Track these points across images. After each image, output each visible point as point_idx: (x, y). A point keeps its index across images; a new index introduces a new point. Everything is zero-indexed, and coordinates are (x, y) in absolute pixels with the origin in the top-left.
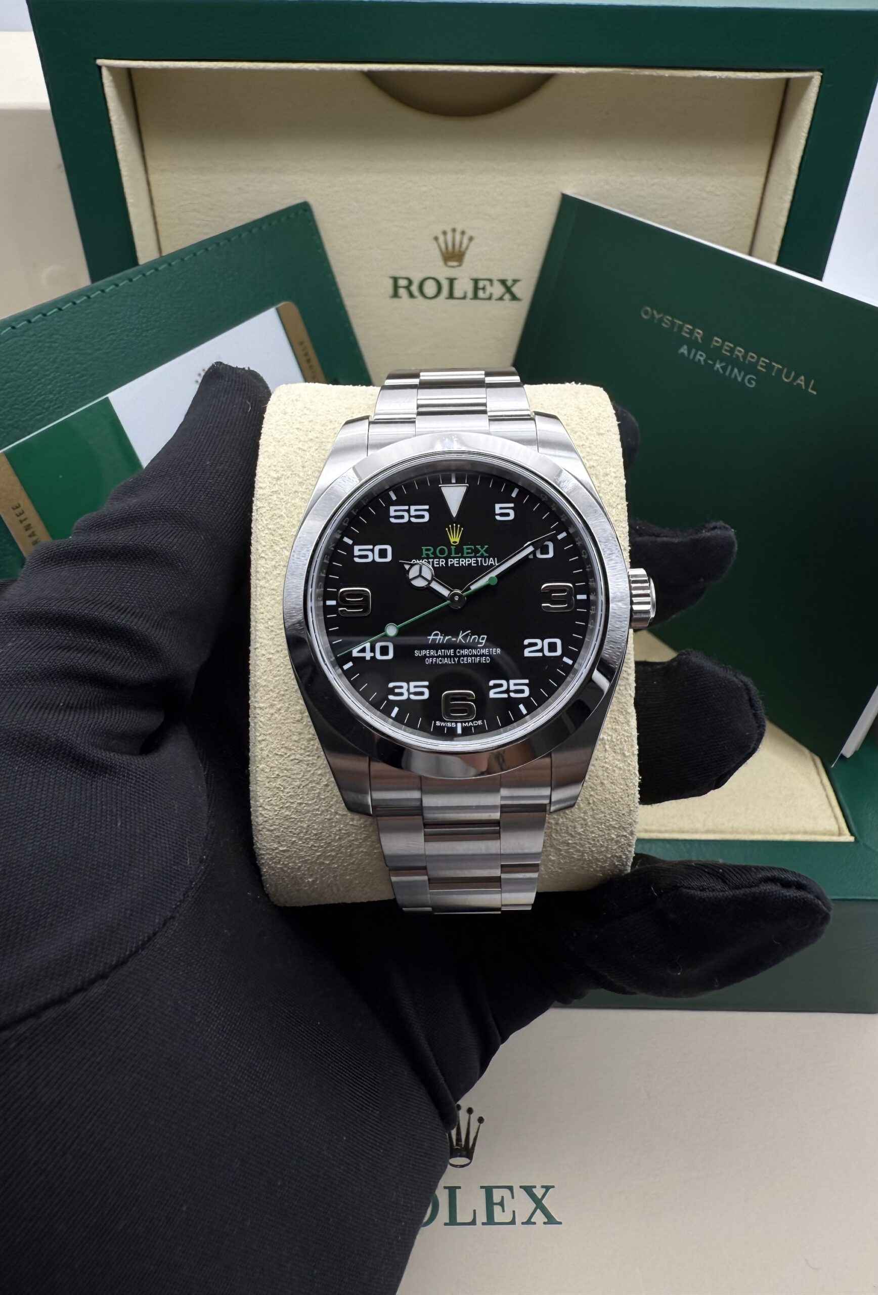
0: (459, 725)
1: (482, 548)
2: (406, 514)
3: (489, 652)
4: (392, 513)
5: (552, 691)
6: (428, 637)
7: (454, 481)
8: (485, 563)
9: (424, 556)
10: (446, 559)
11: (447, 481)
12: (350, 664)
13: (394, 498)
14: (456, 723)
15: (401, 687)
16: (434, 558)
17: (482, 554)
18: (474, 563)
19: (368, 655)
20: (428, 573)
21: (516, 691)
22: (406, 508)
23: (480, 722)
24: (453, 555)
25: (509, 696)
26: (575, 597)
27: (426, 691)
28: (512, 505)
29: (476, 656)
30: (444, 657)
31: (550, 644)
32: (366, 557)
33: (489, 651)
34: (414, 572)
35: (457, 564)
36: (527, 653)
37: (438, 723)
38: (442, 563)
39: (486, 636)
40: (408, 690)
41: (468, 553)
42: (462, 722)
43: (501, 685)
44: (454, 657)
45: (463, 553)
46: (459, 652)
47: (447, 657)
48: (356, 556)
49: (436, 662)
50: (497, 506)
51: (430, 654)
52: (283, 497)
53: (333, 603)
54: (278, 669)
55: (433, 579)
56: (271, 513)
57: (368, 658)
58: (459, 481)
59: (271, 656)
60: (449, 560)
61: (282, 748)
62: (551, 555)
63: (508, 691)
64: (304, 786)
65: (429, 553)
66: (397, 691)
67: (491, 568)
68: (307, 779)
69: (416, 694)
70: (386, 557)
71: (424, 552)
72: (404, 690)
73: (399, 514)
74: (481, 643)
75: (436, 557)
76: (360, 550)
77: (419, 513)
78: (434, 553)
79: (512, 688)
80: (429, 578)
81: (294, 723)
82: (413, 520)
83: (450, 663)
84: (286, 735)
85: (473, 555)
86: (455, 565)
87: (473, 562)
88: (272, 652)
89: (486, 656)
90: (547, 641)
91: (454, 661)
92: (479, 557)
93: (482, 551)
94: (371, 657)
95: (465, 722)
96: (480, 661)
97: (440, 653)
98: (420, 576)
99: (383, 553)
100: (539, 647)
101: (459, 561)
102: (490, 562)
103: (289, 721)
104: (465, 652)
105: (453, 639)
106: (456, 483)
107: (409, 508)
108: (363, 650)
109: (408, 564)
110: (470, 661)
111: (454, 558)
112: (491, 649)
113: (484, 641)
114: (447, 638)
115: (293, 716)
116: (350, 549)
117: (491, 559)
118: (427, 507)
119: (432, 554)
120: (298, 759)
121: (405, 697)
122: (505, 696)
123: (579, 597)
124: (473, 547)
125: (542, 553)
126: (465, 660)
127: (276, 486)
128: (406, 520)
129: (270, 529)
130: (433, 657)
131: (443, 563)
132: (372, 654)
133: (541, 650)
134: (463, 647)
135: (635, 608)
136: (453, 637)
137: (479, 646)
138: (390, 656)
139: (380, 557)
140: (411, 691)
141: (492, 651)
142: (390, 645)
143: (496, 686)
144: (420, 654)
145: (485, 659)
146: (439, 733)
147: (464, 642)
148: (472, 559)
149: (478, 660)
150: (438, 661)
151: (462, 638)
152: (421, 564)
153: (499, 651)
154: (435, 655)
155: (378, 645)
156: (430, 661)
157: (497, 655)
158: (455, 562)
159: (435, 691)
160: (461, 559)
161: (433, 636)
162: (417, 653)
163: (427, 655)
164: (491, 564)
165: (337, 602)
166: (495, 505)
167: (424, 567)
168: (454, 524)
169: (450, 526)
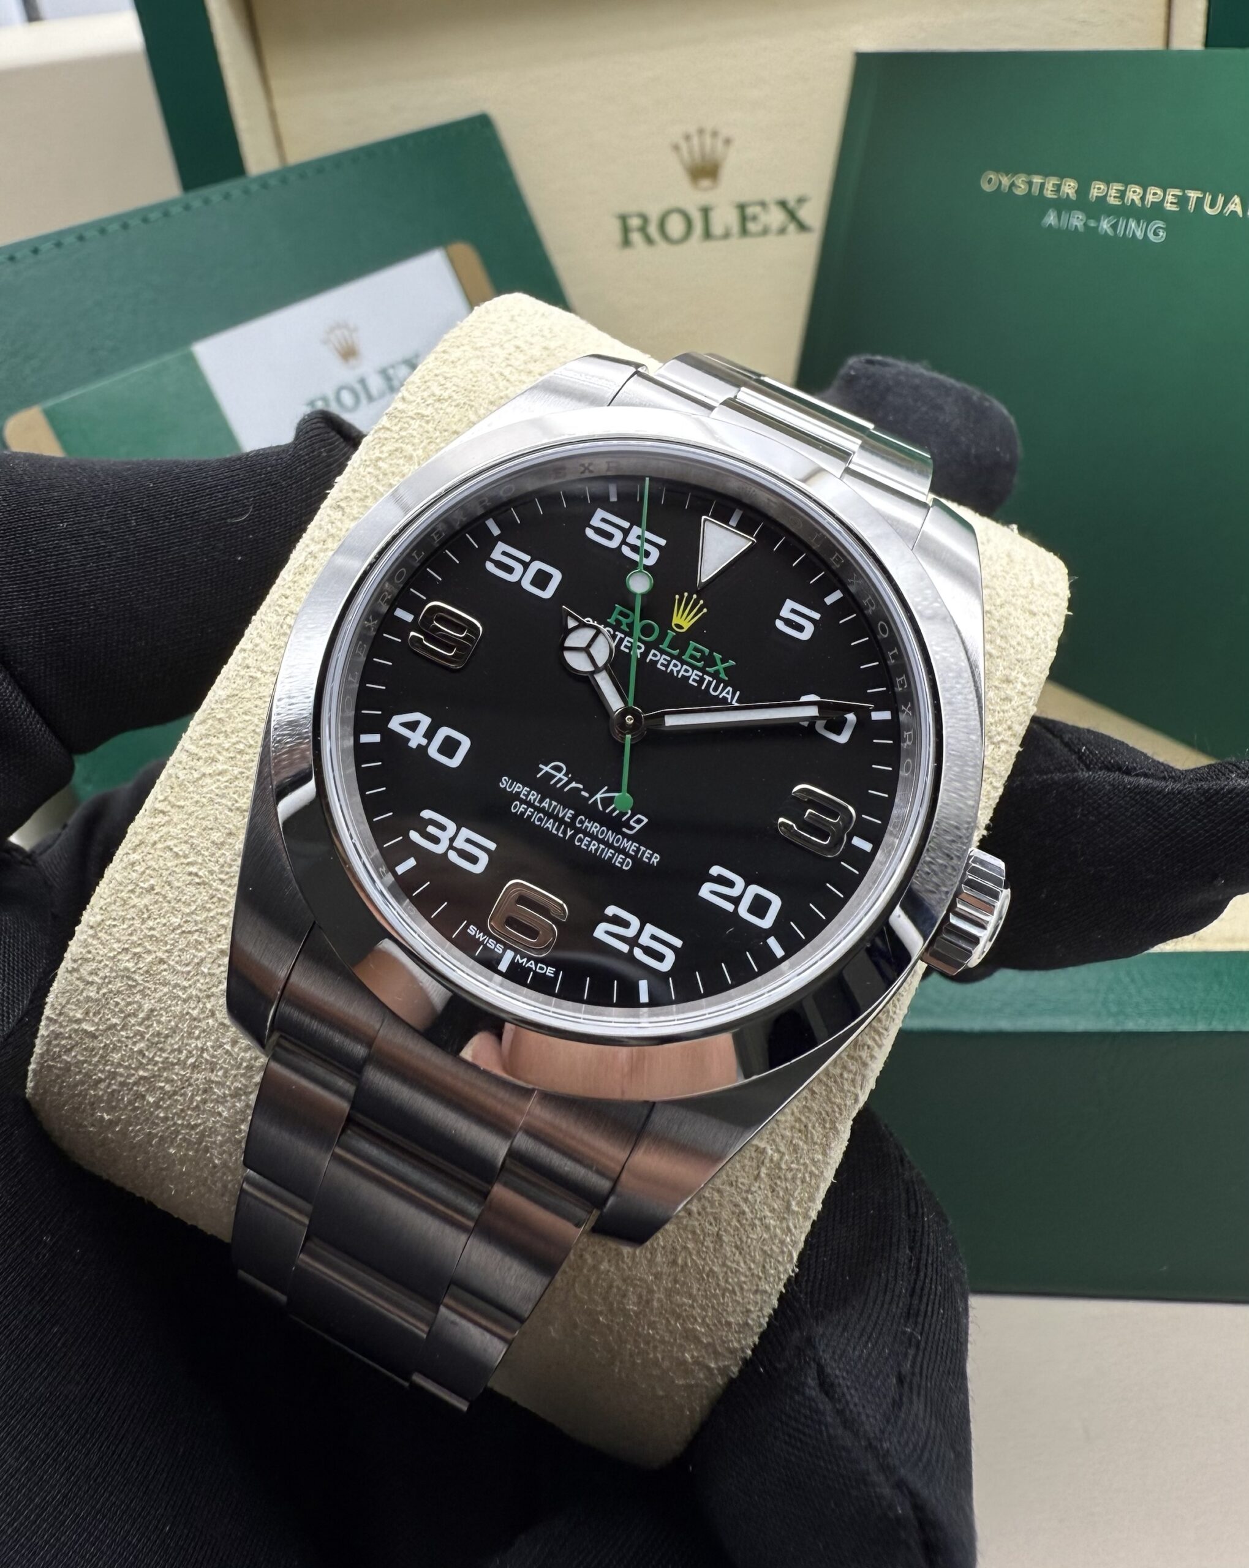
0: (509, 954)
1: (723, 661)
2: (618, 536)
3: (637, 852)
4: (595, 522)
5: (716, 987)
6: (541, 766)
7: (733, 522)
8: (715, 689)
9: (611, 621)
10: (649, 646)
11: (723, 517)
12: (376, 738)
13: (614, 497)
14: (506, 946)
15: (443, 828)
16: (627, 634)
17: (717, 672)
18: (694, 680)
19: (416, 739)
20: (601, 652)
21: (648, 951)
22: (627, 525)
23: (550, 971)
24: (664, 646)
25: (631, 951)
26: (849, 837)
27: (484, 859)
28: (816, 616)
29: (610, 846)
30: (550, 815)
31: (758, 898)
32: (510, 570)
33: (638, 849)
34: (578, 639)
35: (662, 665)
36: (706, 891)
37: (472, 930)
38: (639, 650)
39: (646, 820)
40: (452, 840)
41: (692, 657)
42: (516, 951)
43: (626, 924)
44: (567, 825)
45: (683, 652)
46: (582, 822)
47: (556, 818)
48: (492, 561)
49: (530, 817)
50: (789, 604)
51: (527, 796)
52: (431, 430)
53: (408, 617)
54: (259, 702)
55: (605, 667)
56: (397, 445)
57: (413, 744)
58: (744, 527)
59: (259, 675)
60: (653, 651)
61: (186, 842)
62: (843, 738)
63: (633, 942)
64: (184, 932)
65: (625, 620)
66: (431, 829)
67: (722, 705)
68: (196, 923)
69: (463, 854)
70: (543, 587)
71: (615, 615)
72: (445, 837)
73: (607, 529)
74: (632, 828)
75: (633, 634)
76: (505, 554)
77: (644, 546)
78: (633, 626)
79: (644, 940)
80: (601, 663)
81: (231, 810)
82: (627, 551)
83: (554, 831)
84: (205, 823)
85: (700, 664)
86: (659, 666)
87: (693, 676)
88: (265, 668)
89: (627, 855)
90: (754, 889)
91: (565, 832)
92: (709, 674)
93: (720, 667)
94: (419, 746)
95: (524, 956)
96: (611, 858)
97: (545, 804)
99: (541, 580)
100: (735, 892)
101: (669, 662)
102: (724, 694)
103: (224, 801)
104: (594, 828)
105: (585, 794)
106: (737, 528)
107: (630, 528)
108: (412, 726)
109: (576, 619)
110: (593, 848)
111: (662, 652)
112: (643, 848)
113: (638, 827)
114: (574, 784)
115: (235, 796)
116: (490, 542)
117: (730, 689)
118: (662, 542)
119: (629, 625)
120: (200, 877)
121: (439, 849)
122: (625, 948)
123: (858, 841)
124: (707, 651)
125: (830, 729)
126: (585, 843)
127: (430, 408)
128: (613, 544)
129: (380, 468)
130: (529, 804)
132: (424, 742)
133: (736, 901)
134: (594, 814)
136: (584, 790)
137: (624, 830)
138: (455, 762)
139: (534, 583)
140: (456, 844)
141: (644, 852)
142: (466, 743)
143: (616, 920)
144: (510, 787)
145: (624, 860)
146: (466, 945)
147: (601, 808)
148: (696, 672)
149: (609, 854)
150: (535, 819)
151: (602, 799)
152: (598, 632)
153: (656, 859)
154: (536, 804)
155: (444, 732)
156: (521, 809)
157: (649, 865)
158: (662, 661)
159: (500, 869)
160: (674, 661)
161: (551, 768)
162: (505, 783)
163: (521, 796)
164: (725, 698)
165: (415, 620)
166: (788, 601)
167: (601, 639)
168: (695, 596)
169: (686, 594)
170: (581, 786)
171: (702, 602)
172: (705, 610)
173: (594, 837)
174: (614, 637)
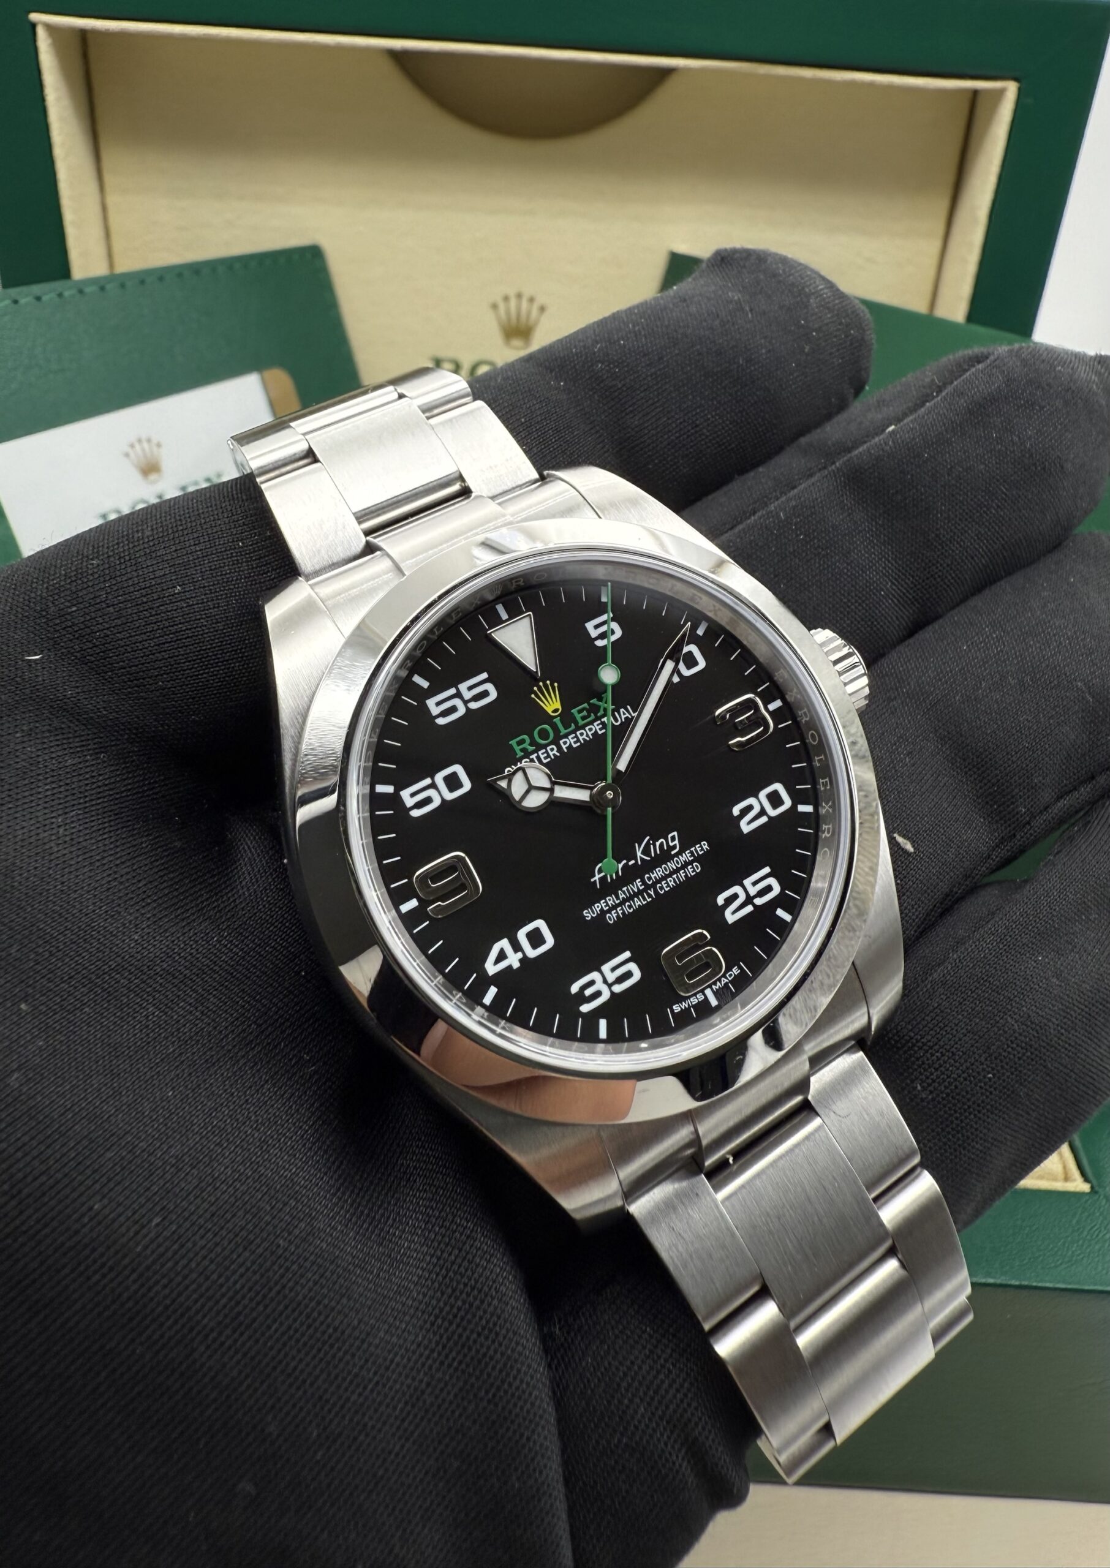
0: (708, 992)
4: (435, 711)
6: (592, 880)
7: (504, 616)
8: (616, 720)
9: (520, 754)
10: (556, 742)
13: (425, 684)
14: (702, 991)
16: (536, 751)
18: (600, 729)
21: (761, 893)
22: (453, 691)
23: (735, 971)
24: (563, 731)
25: (754, 905)
27: (633, 967)
29: (677, 871)
30: (631, 898)
33: (692, 852)
34: (517, 788)
35: (575, 743)
36: (746, 827)
37: (677, 1008)
38: (553, 751)
39: (675, 833)
41: (583, 718)
43: (735, 896)
44: (645, 890)
45: (576, 723)
46: (650, 878)
47: (636, 895)
48: (412, 808)
49: (623, 913)
50: (590, 626)
51: (607, 905)
53: (413, 903)
60: (561, 742)
62: (702, 664)
63: (749, 900)
65: (526, 745)
69: (620, 980)
70: (460, 785)
71: (517, 749)
72: (599, 985)
74: (674, 847)
75: (539, 747)
76: (413, 795)
78: (533, 743)
82: (473, 705)
83: (644, 903)
85: (593, 716)
86: (575, 746)
87: (598, 728)
89: (691, 863)
90: (763, 794)
91: (649, 896)
92: (604, 716)
94: (521, 961)
96: (686, 876)
97: (622, 896)
98: (531, 788)
99: (453, 782)
101: (576, 737)
102: (623, 716)
104: (658, 873)
105: (632, 862)
107: (458, 690)
110: (672, 884)
111: (566, 736)
112: (693, 849)
113: (676, 842)
117: (622, 710)
118: (485, 676)
119: (531, 745)
124: (585, 705)
125: (689, 667)
126: (665, 887)
128: (462, 711)
130: (615, 907)
131: (555, 752)
133: (763, 812)
134: (651, 867)
136: (629, 861)
137: (673, 852)
139: (451, 789)
141: (696, 850)
142: (540, 924)
143: (729, 901)
144: (594, 913)
145: (693, 867)
147: (648, 859)
148: (595, 724)
149: (683, 875)
151: (643, 853)
152: (523, 769)
153: (706, 846)
154: (617, 902)
156: (615, 915)
157: (706, 853)
158: (572, 741)
160: (578, 733)
161: (599, 873)
162: (588, 914)
163: (605, 909)
164: (626, 718)
165: (419, 899)
166: (586, 625)
167: (529, 772)
168: (541, 684)
169: (535, 688)
170: (625, 862)
171: (548, 682)
172: (556, 684)
174: (532, 761)
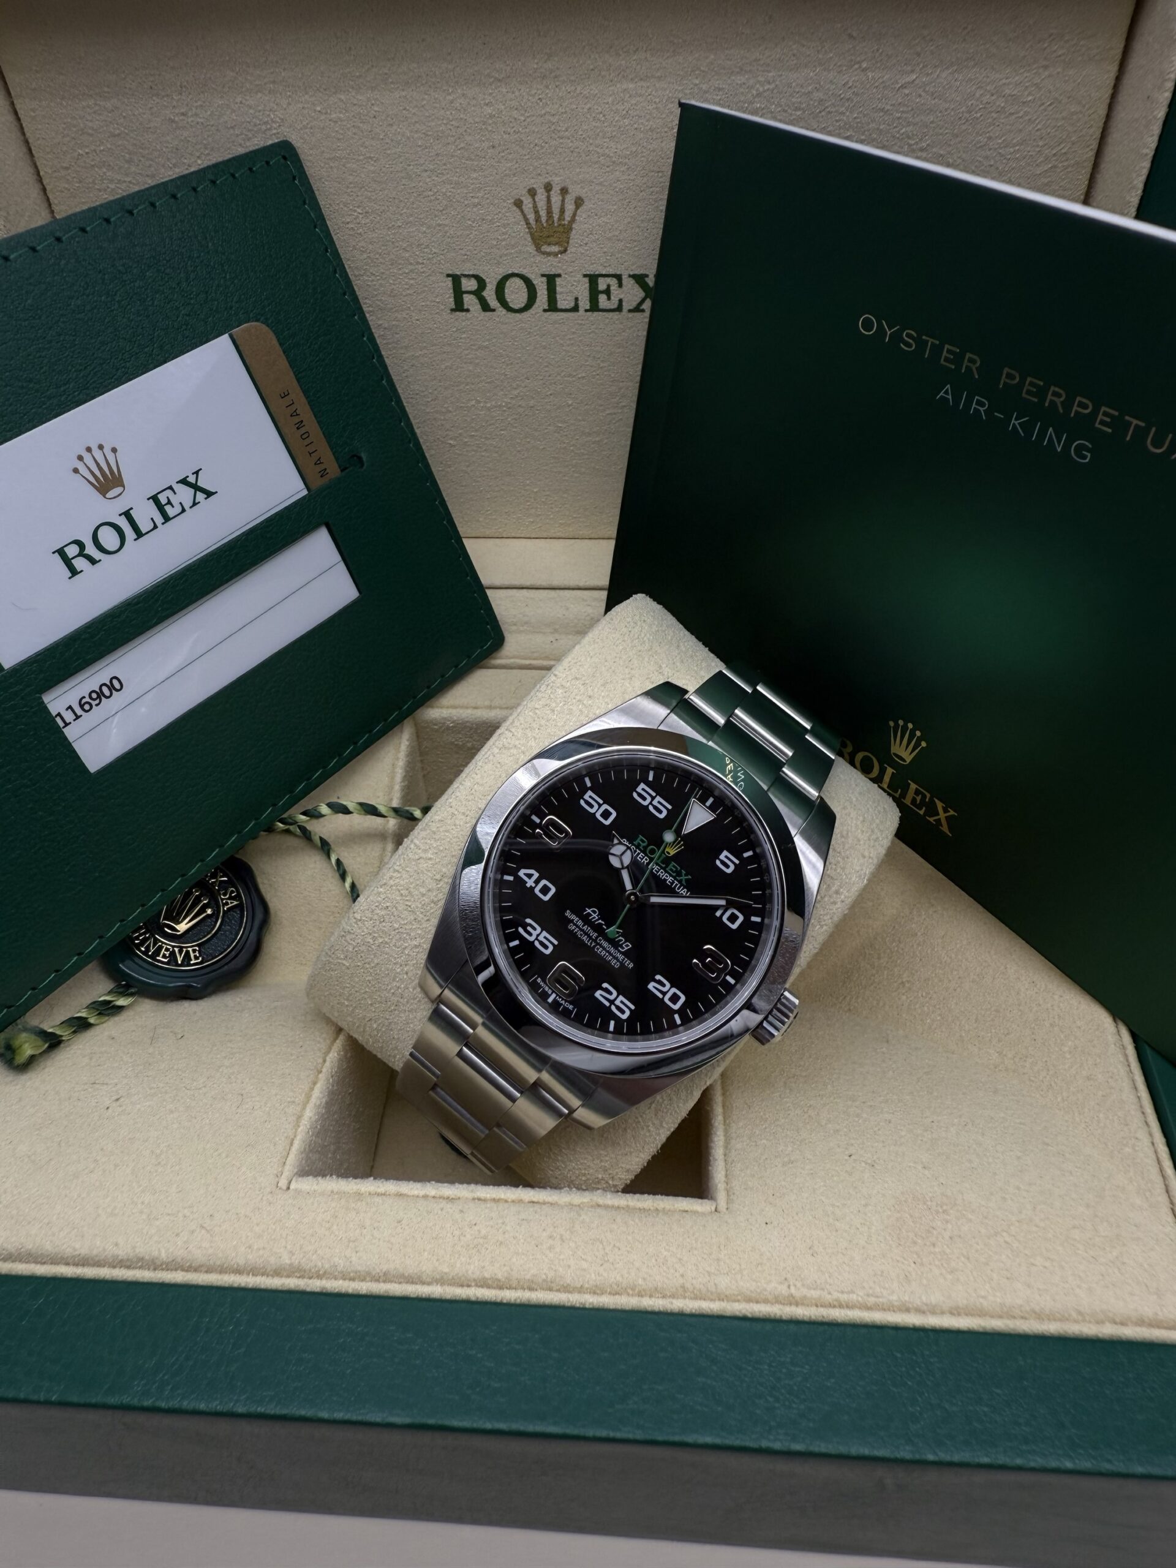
2: (649, 799)
3: (623, 960)
5: (646, 1033)
11: (703, 800)
12: (511, 878)
15: (535, 929)
17: (681, 880)
19: (530, 883)
20: (627, 859)
26: (726, 975)
28: (737, 862)
31: (675, 994)
32: (591, 806)
40: (538, 935)
42: (557, 995)
55: (627, 867)
57: (528, 885)
58: (712, 808)
66: (529, 928)
73: (645, 795)
77: (659, 807)
79: (618, 1002)
80: (625, 865)
93: (684, 878)
95: (560, 997)
100: (664, 989)
106: (709, 808)
108: (529, 876)
114: (600, 921)
116: (585, 790)
121: (531, 939)
122: (607, 1004)
123: (728, 978)
132: (533, 885)
135: (765, 1024)
138: (546, 898)
140: (539, 938)
146: (534, 988)
150: (579, 933)
155: (544, 882)
159: (557, 954)
173: (604, 949)
